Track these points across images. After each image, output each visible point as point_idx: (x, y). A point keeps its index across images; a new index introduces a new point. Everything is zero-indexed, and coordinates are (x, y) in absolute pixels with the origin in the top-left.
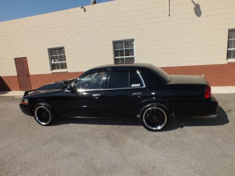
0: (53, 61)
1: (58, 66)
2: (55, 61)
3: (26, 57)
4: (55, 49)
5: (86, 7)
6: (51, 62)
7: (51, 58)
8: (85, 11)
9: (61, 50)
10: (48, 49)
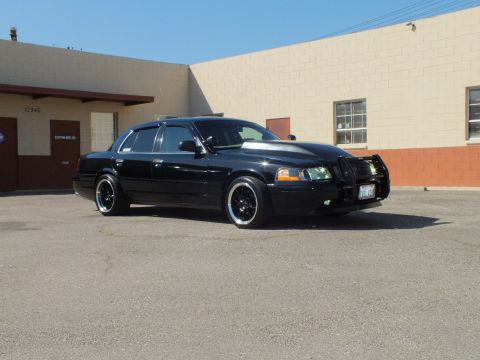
0: (340, 126)
1: (349, 138)
2: (343, 127)
3: (289, 118)
4: (348, 103)
5: (417, 23)
6: (336, 127)
7: (338, 121)
8: (414, 29)
9: (359, 104)
10: (334, 103)
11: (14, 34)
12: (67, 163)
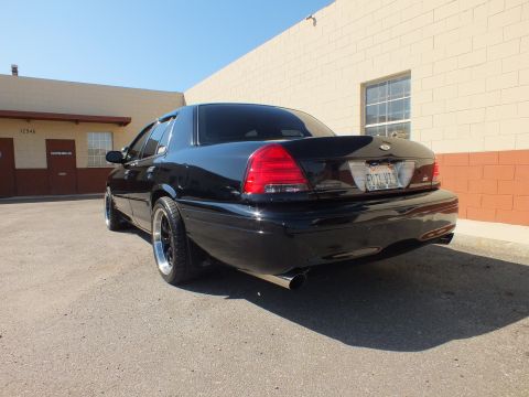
5: (317, 15)
8: (315, 24)
11: (15, 70)
12: (64, 174)
